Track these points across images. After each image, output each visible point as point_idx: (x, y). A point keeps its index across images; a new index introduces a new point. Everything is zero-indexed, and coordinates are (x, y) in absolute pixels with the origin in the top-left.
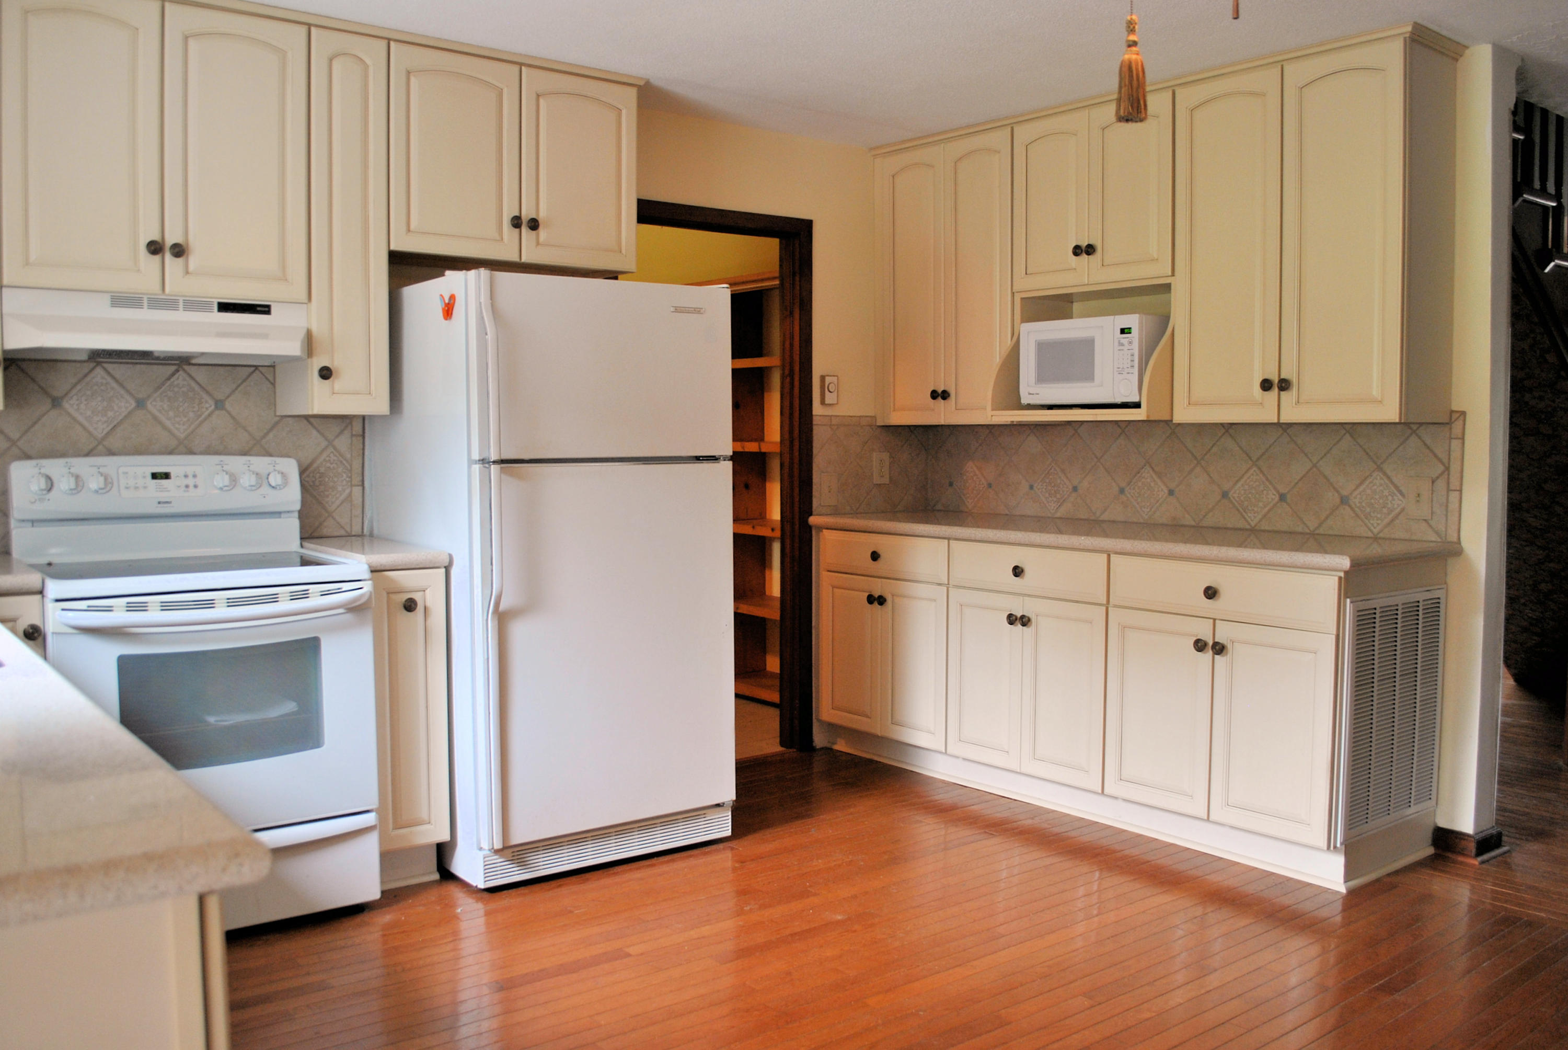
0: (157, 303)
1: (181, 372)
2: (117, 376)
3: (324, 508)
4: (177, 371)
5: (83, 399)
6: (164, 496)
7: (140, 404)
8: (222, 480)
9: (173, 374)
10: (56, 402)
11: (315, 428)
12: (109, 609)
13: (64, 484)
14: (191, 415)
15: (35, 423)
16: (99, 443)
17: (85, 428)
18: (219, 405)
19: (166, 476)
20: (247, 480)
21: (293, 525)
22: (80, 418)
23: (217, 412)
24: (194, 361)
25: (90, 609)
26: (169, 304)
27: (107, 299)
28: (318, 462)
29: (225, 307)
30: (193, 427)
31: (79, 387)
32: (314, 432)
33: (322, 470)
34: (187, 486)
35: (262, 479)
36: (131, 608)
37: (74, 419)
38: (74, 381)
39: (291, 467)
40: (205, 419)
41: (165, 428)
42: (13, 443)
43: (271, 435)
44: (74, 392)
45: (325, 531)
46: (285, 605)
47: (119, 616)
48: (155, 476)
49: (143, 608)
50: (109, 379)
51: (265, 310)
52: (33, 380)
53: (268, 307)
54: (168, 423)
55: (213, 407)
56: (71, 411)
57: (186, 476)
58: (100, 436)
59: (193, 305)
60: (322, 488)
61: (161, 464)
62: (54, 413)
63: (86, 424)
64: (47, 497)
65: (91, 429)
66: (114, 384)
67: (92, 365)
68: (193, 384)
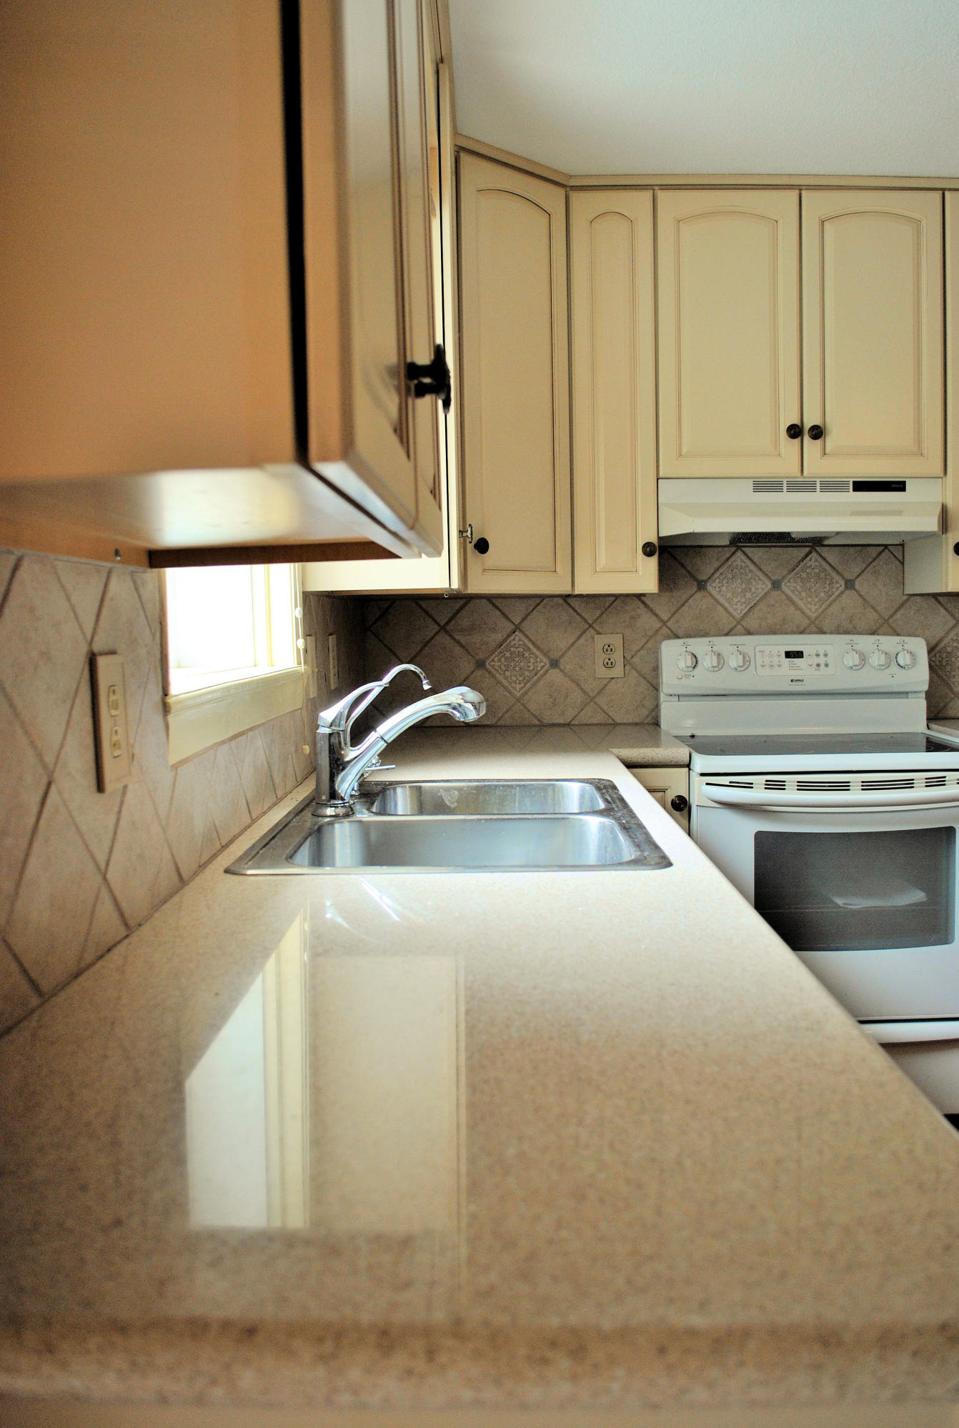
0: (795, 486)
1: (814, 555)
2: (756, 560)
3: (951, 690)
4: (810, 552)
5: (725, 582)
6: (796, 674)
7: (776, 585)
8: (852, 659)
9: (807, 556)
10: (701, 586)
11: (942, 605)
12: (749, 786)
13: (707, 661)
14: (822, 595)
15: (683, 605)
16: (738, 623)
17: (726, 609)
18: (850, 584)
19: (799, 655)
20: (876, 659)
21: (920, 705)
22: (721, 600)
23: (847, 592)
24: (826, 543)
25: (732, 785)
26: (807, 486)
27: (749, 485)
28: (946, 641)
29: (860, 486)
30: (823, 607)
31: (721, 571)
32: (943, 611)
33: (949, 649)
34: (818, 665)
35: (892, 659)
36: (770, 786)
37: (716, 600)
38: (716, 565)
39: (919, 647)
40: (835, 600)
41: (797, 607)
42: (664, 623)
43: (898, 615)
44: (717, 574)
45: (951, 713)
46: (920, 793)
47: (758, 794)
48: (789, 655)
49: (780, 786)
50: (748, 562)
51: (899, 486)
52: (683, 566)
53: (904, 483)
54: (801, 604)
55: (843, 586)
56: (714, 592)
57: (818, 655)
58: (738, 616)
59: (831, 486)
60: (948, 668)
61: (794, 643)
62: (699, 595)
63: (727, 605)
64: (692, 673)
65: (730, 609)
66: (752, 567)
67: (733, 549)
68: (824, 563)
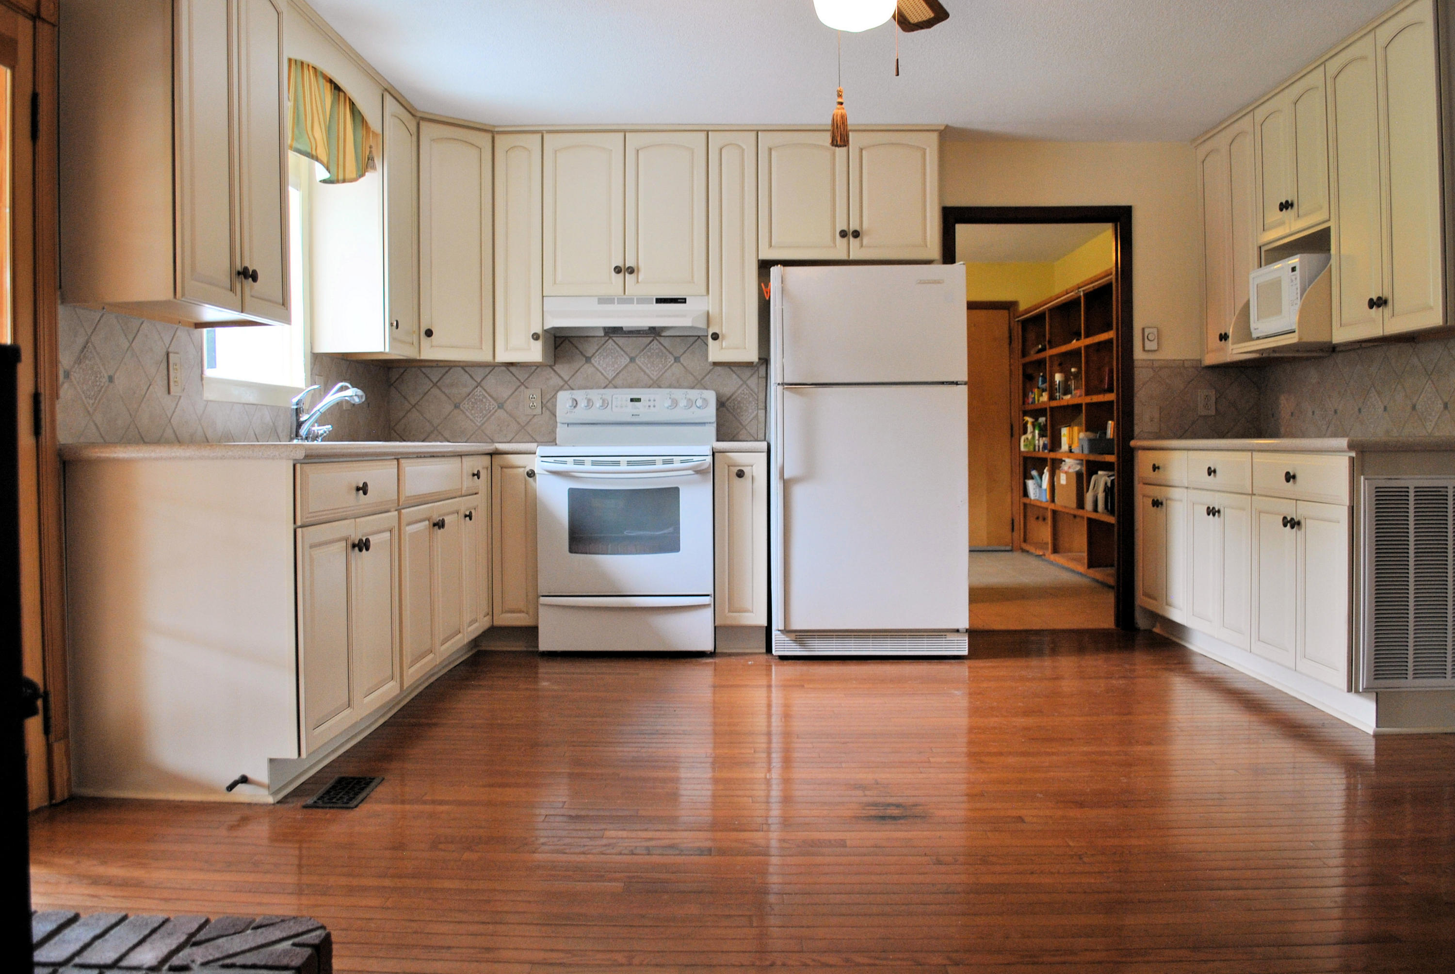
0: (622, 301)
1: (655, 341)
2: (620, 344)
3: (741, 424)
4: (653, 340)
5: (602, 357)
6: (635, 412)
7: (632, 360)
8: (668, 403)
9: (650, 343)
10: (588, 360)
11: (735, 373)
12: (565, 463)
13: (582, 404)
14: (660, 365)
15: (577, 372)
16: (610, 382)
17: (602, 374)
18: (677, 360)
19: (639, 400)
20: (683, 403)
21: (712, 429)
22: (600, 368)
23: (675, 364)
24: (664, 334)
25: (555, 462)
26: (630, 301)
27: (596, 299)
28: (737, 394)
29: (659, 301)
30: (661, 373)
31: (599, 351)
32: (734, 376)
33: (739, 399)
34: (649, 406)
35: (691, 403)
36: (576, 463)
37: (597, 369)
38: (597, 348)
39: (711, 396)
40: (668, 369)
41: (645, 372)
42: (566, 382)
43: (707, 377)
44: (598, 353)
45: (740, 438)
46: (658, 467)
47: (570, 466)
48: (632, 400)
49: (582, 463)
50: (616, 346)
51: (684, 301)
52: (577, 348)
53: (685, 299)
54: (647, 371)
55: (673, 361)
56: (596, 364)
57: (649, 400)
58: (610, 378)
59: (642, 300)
60: (739, 411)
61: (635, 393)
62: (586, 366)
63: (603, 371)
64: (574, 411)
65: (605, 373)
66: (618, 349)
67: (607, 338)
68: (661, 346)
